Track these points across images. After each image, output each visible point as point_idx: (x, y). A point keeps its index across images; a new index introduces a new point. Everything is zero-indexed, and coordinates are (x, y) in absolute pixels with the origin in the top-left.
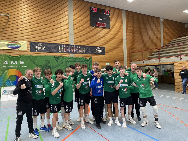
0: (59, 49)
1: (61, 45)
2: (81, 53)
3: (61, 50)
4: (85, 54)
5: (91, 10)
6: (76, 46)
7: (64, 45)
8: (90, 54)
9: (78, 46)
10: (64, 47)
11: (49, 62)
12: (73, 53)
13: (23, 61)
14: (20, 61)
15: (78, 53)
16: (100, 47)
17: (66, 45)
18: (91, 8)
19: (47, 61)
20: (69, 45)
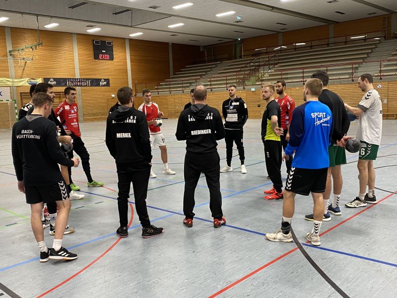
0: (68, 83)
1: (69, 79)
2: (86, 86)
3: (69, 84)
4: (90, 86)
5: (93, 43)
6: (82, 79)
7: (71, 79)
8: (95, 86)
9: (84, 79)
10: (71, 81)
12: (79, 86)
15: (84, 86)
16: (104, 79)
17: (73, 79)
18: (93, 41)
20: (75, 79)
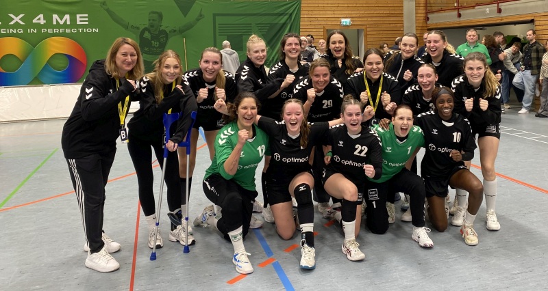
11: (160, 16)
13: (87, 15)
14: (78, 16)
19: (154, 15)
